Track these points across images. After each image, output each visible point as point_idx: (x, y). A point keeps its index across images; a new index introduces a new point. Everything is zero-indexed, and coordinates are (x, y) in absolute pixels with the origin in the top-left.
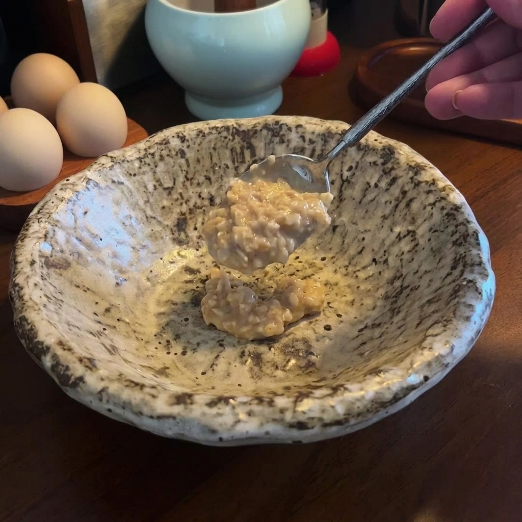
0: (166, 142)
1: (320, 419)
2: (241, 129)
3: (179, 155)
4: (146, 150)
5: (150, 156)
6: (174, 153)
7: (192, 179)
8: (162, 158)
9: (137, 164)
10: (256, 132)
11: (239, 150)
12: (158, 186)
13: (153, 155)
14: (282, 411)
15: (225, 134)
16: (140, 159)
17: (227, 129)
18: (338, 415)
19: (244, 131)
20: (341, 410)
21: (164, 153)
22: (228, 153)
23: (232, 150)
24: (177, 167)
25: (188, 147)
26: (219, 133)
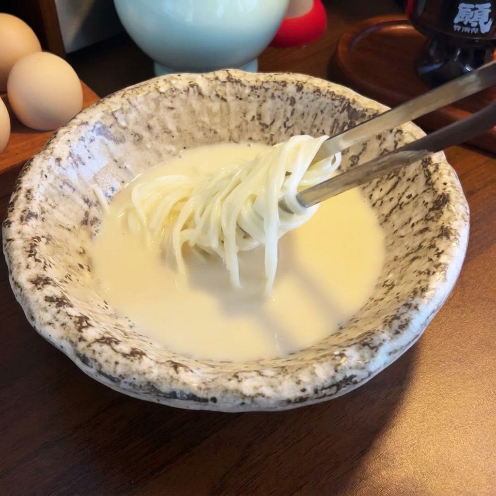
0: (284, 84)
1: (100, 365)
2: (354, 106)
3: (289, 102)
4: (263, 82)
5: (263, 90)
6: (285, 98)
7: (289, 128)
8: (273, 97)
9: (247, 91)
10: (364, 116)
11: (341, 124)
12: (256, 118)
13: (267, 90)
14: (81, 339)
15: (337, 103)
16: (253, 88)
17: (343, 99)
18: (115, 372)
19: (355, 110)
20: (120, 370)
21: (277, 93)
22: (330, 121)
23: (336, 121)
24: (282, 111)
25: (301, 98)
26: (333, 100)
